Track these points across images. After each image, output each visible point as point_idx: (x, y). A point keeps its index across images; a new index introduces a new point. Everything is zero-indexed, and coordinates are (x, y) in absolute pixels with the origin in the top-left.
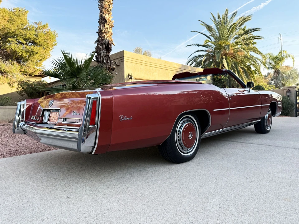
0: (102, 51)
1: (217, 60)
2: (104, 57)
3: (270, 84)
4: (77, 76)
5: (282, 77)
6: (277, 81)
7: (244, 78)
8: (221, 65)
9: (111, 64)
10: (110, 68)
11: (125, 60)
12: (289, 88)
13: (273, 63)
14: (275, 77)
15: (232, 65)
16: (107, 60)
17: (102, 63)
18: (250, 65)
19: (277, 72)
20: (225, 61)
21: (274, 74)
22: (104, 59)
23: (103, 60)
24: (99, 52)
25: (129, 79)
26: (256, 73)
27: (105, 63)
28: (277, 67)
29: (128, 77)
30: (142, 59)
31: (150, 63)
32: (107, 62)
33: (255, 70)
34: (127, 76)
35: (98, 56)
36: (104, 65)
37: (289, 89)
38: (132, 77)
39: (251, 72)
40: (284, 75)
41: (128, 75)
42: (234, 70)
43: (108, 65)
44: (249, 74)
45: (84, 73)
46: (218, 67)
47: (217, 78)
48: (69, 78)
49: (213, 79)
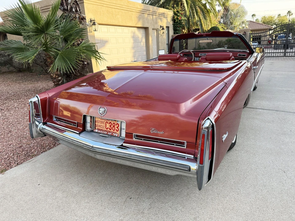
2: (71, 4)
3: (220, 22)
5: (231, 14)
6: (226, 19)
7: (201, 18)
8: (180, 4)
9: (80, 13)
10: (80, 18)
14: (224, 15)
15: (191, 4)
16: (76, 7)
18: (205, 4)
19: (226, 9)
21: (224, 12)
22: (72, 6)
25: (92, 25)
26: (211, 12)
27: (74, 11)
28: (227, 4)
29: (90, 23)
31: (112, 4)
32: (76, 11)
33: (210, 9)
35: (63, 2)
36: (73, 15)
37: (245, 32)
38: (96, 23)
39: (208, 11)
40: (232, 12)
41: (90, 20)
42: (192, 10)
43: (78, 15)
44: (205, 13)
45: (52, 28)
46: (177, 6)
47: (177, 19)
48: (36, 35)
49: (174, 20)
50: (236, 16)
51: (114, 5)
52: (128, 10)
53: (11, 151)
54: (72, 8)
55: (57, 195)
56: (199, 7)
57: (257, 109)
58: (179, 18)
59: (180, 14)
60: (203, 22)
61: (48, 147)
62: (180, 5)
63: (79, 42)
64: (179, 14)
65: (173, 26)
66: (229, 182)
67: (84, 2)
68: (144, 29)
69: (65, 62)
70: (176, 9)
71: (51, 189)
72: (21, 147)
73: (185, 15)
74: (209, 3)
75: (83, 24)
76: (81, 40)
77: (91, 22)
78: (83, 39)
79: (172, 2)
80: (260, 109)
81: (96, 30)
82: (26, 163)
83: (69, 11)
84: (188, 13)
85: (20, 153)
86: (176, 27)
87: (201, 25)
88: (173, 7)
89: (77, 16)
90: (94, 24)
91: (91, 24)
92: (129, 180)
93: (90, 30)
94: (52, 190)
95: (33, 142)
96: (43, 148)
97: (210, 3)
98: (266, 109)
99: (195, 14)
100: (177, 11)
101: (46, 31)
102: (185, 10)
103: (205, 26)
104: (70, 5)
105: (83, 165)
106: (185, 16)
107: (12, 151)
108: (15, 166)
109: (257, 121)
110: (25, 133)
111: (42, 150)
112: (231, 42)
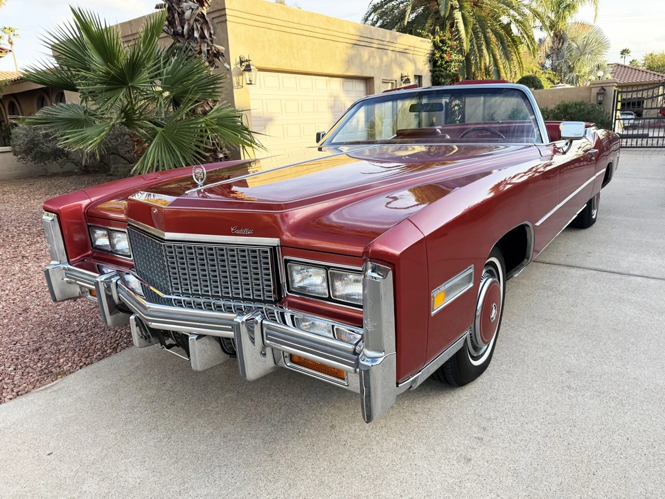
0: (185, 4)
1: (442, 14)
2: (192, 22)
3: (543, 66)
4: (127, 84)
5: (570, 49)
6: (558, 60)
7: (498, 57)
8: (448, 24)
9: (212, 41)
10: (210, 52)
11: (228, 18)
12: (603, 85)
13: (553, 16)
14: (554, 50)
15: (474, 25)
16: (201, 28)
17: (188, 38)
18: (509, 24)
19: (559, 37)
20: (458, 15)
21: (553, 42)
22: (193, 26)
23: (191, 30)
24: (176, 7)
25: (244, 70)
26: (522, 43)
27: (196, 38)
28: (561, 25)
29: (239, 66)
30: (271, 15)
31: (290, 25)
32: (203, 37)
33: (519, 35)
34: (237, 64)
35: (174, 17)
36: (195, 45)
37: (602, 88)
38: (252, 67)
39: (514, 41)
40: (573, 44)
41: (238, 60)
42: (477, 38)
43: (206, 45)
44: (509, 46)
45: (145, 75)
46: (443, 28)
47: (442, 57)
48: (107, 90)
49: (433, 61)
50: (582, 52)
51: (295, 26)
52: (328, 37)
53: (12, 360)
54: (193, 30)
55: (85, 488)
56: (492, 30)
57: (630, 275)
58: (445, 55)
59: (448, 47)
60: (501, 66)
61: (99, 353)
62: (448, 27)
63: (207, 109)
64: (445, 48)
65: (432, 76)
66: (545, 483)
67: (226, 20)
68: (362, 81)
69: (171, 151)
70: (440, 36)
71: (75, 469)
72: (37, 350)
73: (461, 49)
74: (517, 21)
75: (218, 67)
76: (211, 104)
77: (241, 65)
78: (215, 102)
79: (430, 21)
80: (637, 276)
81: (253, 82)
82: (38, 392)
83: (186, 37)
84: (466, 46)
85: (31, 365)
86: (439, 78)
87: (498, 72)
88: (433, 33)
89: (205, 48)
90: (248, 69)
91: (242, 69)
92: (273, 458)
93: (238, 84)
94: (77, 471)
95: (69, 340)
96: (87, 355)
97: (521, 23)
98: (655, 276)
99: (484, 47)
100: (442, 41)
101: (131, 82)
102: (460, 39)
103: (506, 74)
104: (189, 24)
105: (169, 406)
106: (461, 51)
107: (15, 360)
108: (11, 399)
109: (631, 309)
110: (57, 316)
111: (83, 359)
112: (569, 110)
